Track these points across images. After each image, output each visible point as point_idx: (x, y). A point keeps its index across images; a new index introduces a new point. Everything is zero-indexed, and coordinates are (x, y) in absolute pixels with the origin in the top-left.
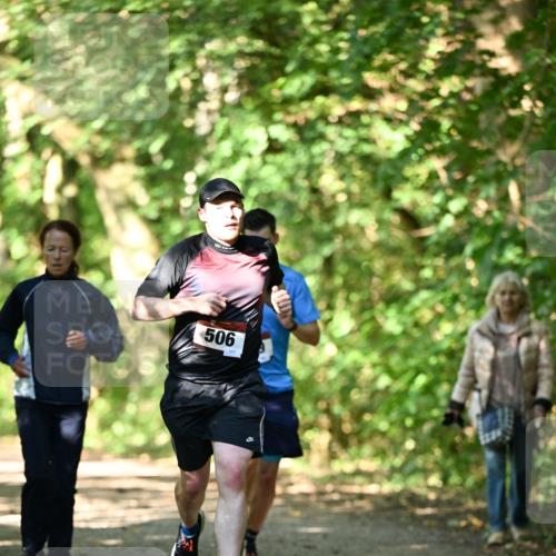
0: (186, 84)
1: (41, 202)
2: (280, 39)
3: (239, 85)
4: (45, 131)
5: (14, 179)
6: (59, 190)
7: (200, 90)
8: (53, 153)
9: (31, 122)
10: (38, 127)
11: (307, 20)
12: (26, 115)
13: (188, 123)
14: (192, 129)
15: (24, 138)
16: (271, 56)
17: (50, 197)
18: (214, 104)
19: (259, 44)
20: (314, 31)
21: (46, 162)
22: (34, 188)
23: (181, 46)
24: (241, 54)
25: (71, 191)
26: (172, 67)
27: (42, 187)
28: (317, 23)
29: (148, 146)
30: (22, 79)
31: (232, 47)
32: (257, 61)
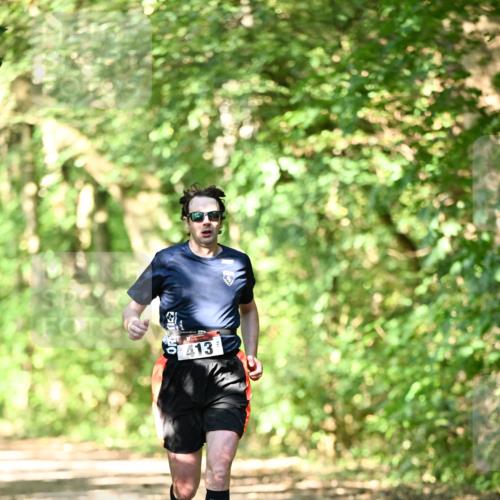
0: (206, 122)
1: (75, 227)
2: (289, 80)
3: (253, 121)
4: (78, 164)
5: (51, 207)
6: (92, 216)
7: (217, 126)
8: (86, 182)
9: (66, 156)
10: (72, 160)
11: (315, 63)
12: (62, 149)
13: (207, 156)
14: (210, 162)
15: (59, 170)
16: (282, 95)
17: (83, 222)
18: (230, 139)
19: (271, 85)
20: (321, 72)
21: (79, 191)
22: (68, 215)
23: (200, 87)
24: (255, 94)
25: (101, 217)
26: (192, 107)
27: (75, 213)
28: (324, 65)
29: (170, 176)
30: (58, 116)
31: (246, 88)
32: (268, 100)
